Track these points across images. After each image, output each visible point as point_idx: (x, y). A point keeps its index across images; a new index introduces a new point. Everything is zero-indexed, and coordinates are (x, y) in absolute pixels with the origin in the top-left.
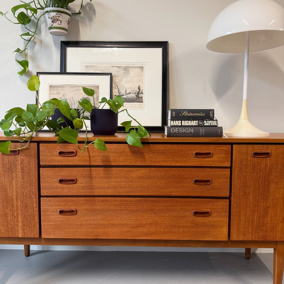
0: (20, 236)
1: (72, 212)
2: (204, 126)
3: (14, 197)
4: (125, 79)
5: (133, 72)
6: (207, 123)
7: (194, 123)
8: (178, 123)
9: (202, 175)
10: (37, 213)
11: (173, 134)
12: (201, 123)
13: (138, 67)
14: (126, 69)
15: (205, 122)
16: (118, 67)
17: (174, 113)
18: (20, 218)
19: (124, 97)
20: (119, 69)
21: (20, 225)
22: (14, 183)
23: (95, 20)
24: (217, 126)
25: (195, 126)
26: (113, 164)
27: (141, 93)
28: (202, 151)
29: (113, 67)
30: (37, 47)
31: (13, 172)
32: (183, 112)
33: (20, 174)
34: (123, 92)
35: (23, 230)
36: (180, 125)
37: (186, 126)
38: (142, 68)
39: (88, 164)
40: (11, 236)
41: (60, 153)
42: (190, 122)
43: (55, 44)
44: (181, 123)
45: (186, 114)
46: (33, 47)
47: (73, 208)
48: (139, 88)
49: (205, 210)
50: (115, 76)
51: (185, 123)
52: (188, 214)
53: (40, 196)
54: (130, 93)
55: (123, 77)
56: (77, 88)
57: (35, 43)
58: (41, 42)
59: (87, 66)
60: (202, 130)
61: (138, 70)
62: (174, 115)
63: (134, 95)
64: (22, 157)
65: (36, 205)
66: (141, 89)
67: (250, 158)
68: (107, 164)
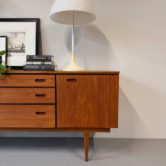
2: (45, 65)
4: (15, 40)
5: (19, 35)
6: (46, 63)
7: (39, 63)
8: (30, 63)
9: (40, 91)
11: (27, 69)
12: (43, 63)
13: (22, 33)
14: (16, 34)
15: (45, 62)
16: (12, 33)
17: (28, 57)
19: (14, 49)
20: (12, 34)
24: (51, 65)
25: (39, 65)
27: (24, 47)
29: (8, 32)
32: (34, 57)
34: (14, 47)
36: (31, 64)
37: (34, 65)
38: (24, 33)
42: (37, 62)
44: (32, 63)
48: (23, 45)
49: (42, 111)
50: (10, 38)
51: (34, 63)
52: (33, 113)
54: (17, 47)
55: (14, 38)
60: (43, 67)
61: (22, 34)
62: (28, 58)
63: (20, 49)
66: (24, 45)
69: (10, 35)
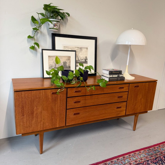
0: (58, 127)
1: (78, 114)
3: (56, 111)
4: (80, 53)
5: (84, 50)
7: (116, 76)
10: (65, 116)
12: (118, 76)
14: (81, 48)
15: (120, 75)
16: (78, 48)
17: (110, 72)
18: (58, 119)
19: (80, 61)
20: (78, 49)
21: (58, 122)
22: (56, 105)
23: (68, 24)
24: (123, 77)
26: (93, 94)
27: (87, 60)
28: (121, 87)
29: (76, 47)
30: (39, 35)
31: (56, 101)
33: (59, 102)
34: (80, 59)
35: (59, 124)
39: (85, 95)
40: (54, 127)
41: (76, 91)
43: (48, 34)
44: (113, 76)
45: (114, 72)
46: (37, 35)
47: (79, 112)
48: (86, 58)
49: (120, 106)
52: (115, 108)
53: (66, 109)
54: (82, 59)
55: (80, 52)
56: (61, 57)
57: (38, 32)
58: (41, 32)
59: (64, 47)
60: (119, 78)
61: (86, 49)
63: (84, 60)
64: (60, 95)
65: (65, 113)
67: (134, 88)
68: (92, 94)
69: (77, 49)
